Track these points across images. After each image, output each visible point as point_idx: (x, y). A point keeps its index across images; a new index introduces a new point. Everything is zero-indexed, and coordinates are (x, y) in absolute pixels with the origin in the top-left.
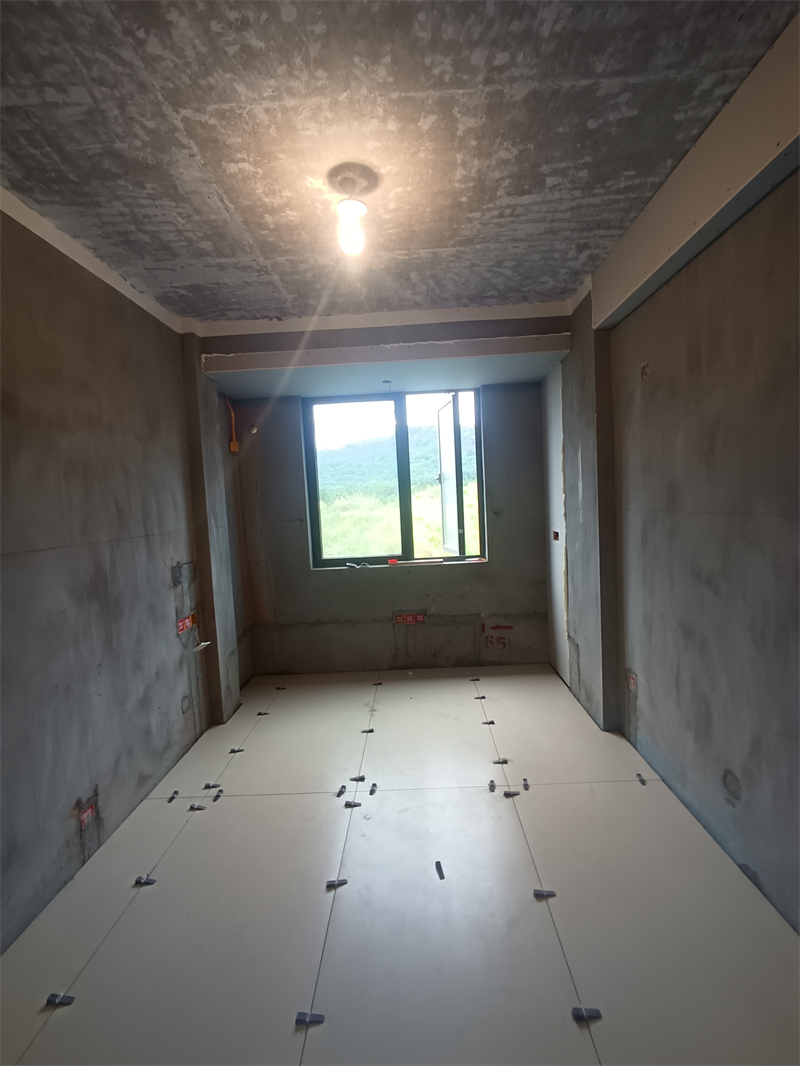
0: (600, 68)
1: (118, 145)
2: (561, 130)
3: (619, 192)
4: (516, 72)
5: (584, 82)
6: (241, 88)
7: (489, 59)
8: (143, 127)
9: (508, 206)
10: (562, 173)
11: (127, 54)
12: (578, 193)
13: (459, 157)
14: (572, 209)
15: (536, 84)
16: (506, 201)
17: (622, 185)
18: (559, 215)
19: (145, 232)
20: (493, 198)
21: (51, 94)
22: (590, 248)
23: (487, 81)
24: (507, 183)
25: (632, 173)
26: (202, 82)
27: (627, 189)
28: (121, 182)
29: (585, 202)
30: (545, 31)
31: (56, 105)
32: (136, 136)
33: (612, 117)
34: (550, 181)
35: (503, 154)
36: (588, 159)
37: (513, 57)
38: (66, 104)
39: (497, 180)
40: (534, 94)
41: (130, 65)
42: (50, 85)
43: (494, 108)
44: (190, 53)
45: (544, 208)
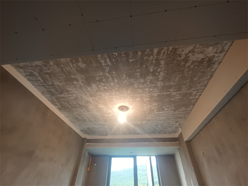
0: (171, 91)
1: (79, 103)
2: (166, 100)
3: (182, 111)
4: (155, 92)
5: (169, 93)
6: (103, 94)
7: (149, 90)
8: (84, 100)
10: (168, 108)
11: (84, 90)
12: (173, 111)
14: (172, 114)
15: (159, 93)
16: (156, 113)
17: (182, 110)
18: (169, 116)
19: (81, 117)
20: (153, 112)
21: (70, 95)
22: (178, 122)
23: (149, 93)
24: (156, 109)
25: (184, 108)
26: (96, 94)
27: (184, 111)
28: (78, 109)
29: (175, 113)
30: (159, 86)
31: (70, 97)
32: (83, 101)
33: (176, 98)
34: (166, 109)
35: (155, 105)
37: (154, 89)
38: (72, 97)
39: (154, 109)
40: (159, 95)
41: (84, 91)
42: (70, 94)
43: (151, 97)
44: (95, 90)
45: (165, 114)
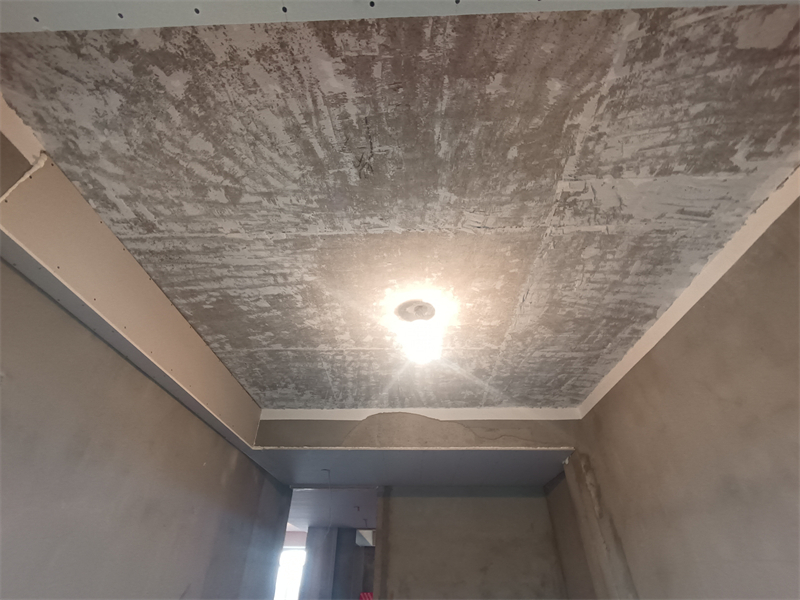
9: (284, 285)
13: (343, 322)
15: (317, 349)
16: (289, 290)
24: (298, 305)
34: (265, 304)
36: (251, 317)
39: (308, 306)
40: (315, 346)
43: (332, 342)
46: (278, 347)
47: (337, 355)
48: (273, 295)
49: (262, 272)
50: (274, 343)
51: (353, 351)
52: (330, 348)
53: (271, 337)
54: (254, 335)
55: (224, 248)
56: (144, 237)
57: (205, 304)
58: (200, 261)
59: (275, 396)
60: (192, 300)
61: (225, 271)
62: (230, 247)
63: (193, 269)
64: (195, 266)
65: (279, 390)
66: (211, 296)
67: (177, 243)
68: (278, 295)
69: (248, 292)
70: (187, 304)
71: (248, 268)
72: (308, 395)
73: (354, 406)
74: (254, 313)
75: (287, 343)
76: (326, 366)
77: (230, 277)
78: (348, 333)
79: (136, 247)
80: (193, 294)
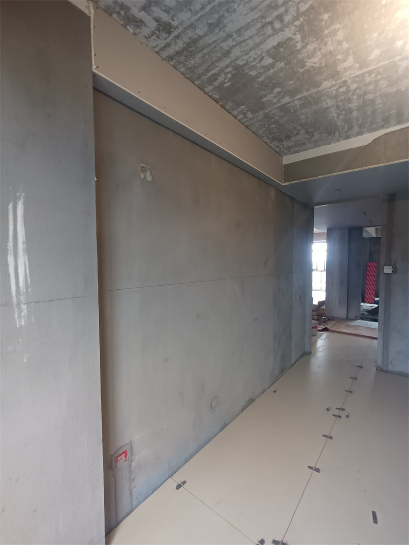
0: (296, 102)
2: (291, 82)
4: (333, 88)
7: (348, 87)
9: (281, 30)
13: (345, 45)
15: (320, 89)
16: (288, 33)
17: (221, 78)
20: (300, 29)
23: (345, 81)
24: (299, 46)
25: (226, 86)
33: (272, 95)
34: (268, 61)
36: (260, 80)
39: (307, 44)
46: (287, 99)
47: (340, 87)
48: (274, 47)
49: (259, 25)
50: (283, 97)
51: (357, 76)
52: (334, 82)
53: (279, 93)
54: (266, 96)
55: (223, 16)
56: (168, 40)
57: (225, 83)
58: (210, 41)
59: (291, 144)
60: (216, 84)
61: (230, 42)
62: (228, 11)
63: (208, 53)
64: (209, 49)
65: (293, 139)
66: (227, 73)
67: (190, 33)
68: (279, 44)
69: (252, 54)
70: (214, 89)
71: (247, 27)
72: (317, 136)
73: (360, 133)
74: (261, 74)
75: (293, 93)
76: (330, 103)
77: (235, 46)
78: (351, 58)
79: (167, 54)
80: (214, 77)
